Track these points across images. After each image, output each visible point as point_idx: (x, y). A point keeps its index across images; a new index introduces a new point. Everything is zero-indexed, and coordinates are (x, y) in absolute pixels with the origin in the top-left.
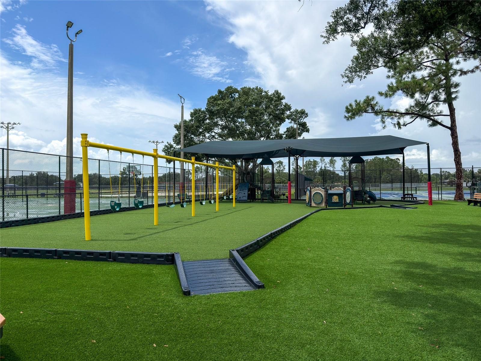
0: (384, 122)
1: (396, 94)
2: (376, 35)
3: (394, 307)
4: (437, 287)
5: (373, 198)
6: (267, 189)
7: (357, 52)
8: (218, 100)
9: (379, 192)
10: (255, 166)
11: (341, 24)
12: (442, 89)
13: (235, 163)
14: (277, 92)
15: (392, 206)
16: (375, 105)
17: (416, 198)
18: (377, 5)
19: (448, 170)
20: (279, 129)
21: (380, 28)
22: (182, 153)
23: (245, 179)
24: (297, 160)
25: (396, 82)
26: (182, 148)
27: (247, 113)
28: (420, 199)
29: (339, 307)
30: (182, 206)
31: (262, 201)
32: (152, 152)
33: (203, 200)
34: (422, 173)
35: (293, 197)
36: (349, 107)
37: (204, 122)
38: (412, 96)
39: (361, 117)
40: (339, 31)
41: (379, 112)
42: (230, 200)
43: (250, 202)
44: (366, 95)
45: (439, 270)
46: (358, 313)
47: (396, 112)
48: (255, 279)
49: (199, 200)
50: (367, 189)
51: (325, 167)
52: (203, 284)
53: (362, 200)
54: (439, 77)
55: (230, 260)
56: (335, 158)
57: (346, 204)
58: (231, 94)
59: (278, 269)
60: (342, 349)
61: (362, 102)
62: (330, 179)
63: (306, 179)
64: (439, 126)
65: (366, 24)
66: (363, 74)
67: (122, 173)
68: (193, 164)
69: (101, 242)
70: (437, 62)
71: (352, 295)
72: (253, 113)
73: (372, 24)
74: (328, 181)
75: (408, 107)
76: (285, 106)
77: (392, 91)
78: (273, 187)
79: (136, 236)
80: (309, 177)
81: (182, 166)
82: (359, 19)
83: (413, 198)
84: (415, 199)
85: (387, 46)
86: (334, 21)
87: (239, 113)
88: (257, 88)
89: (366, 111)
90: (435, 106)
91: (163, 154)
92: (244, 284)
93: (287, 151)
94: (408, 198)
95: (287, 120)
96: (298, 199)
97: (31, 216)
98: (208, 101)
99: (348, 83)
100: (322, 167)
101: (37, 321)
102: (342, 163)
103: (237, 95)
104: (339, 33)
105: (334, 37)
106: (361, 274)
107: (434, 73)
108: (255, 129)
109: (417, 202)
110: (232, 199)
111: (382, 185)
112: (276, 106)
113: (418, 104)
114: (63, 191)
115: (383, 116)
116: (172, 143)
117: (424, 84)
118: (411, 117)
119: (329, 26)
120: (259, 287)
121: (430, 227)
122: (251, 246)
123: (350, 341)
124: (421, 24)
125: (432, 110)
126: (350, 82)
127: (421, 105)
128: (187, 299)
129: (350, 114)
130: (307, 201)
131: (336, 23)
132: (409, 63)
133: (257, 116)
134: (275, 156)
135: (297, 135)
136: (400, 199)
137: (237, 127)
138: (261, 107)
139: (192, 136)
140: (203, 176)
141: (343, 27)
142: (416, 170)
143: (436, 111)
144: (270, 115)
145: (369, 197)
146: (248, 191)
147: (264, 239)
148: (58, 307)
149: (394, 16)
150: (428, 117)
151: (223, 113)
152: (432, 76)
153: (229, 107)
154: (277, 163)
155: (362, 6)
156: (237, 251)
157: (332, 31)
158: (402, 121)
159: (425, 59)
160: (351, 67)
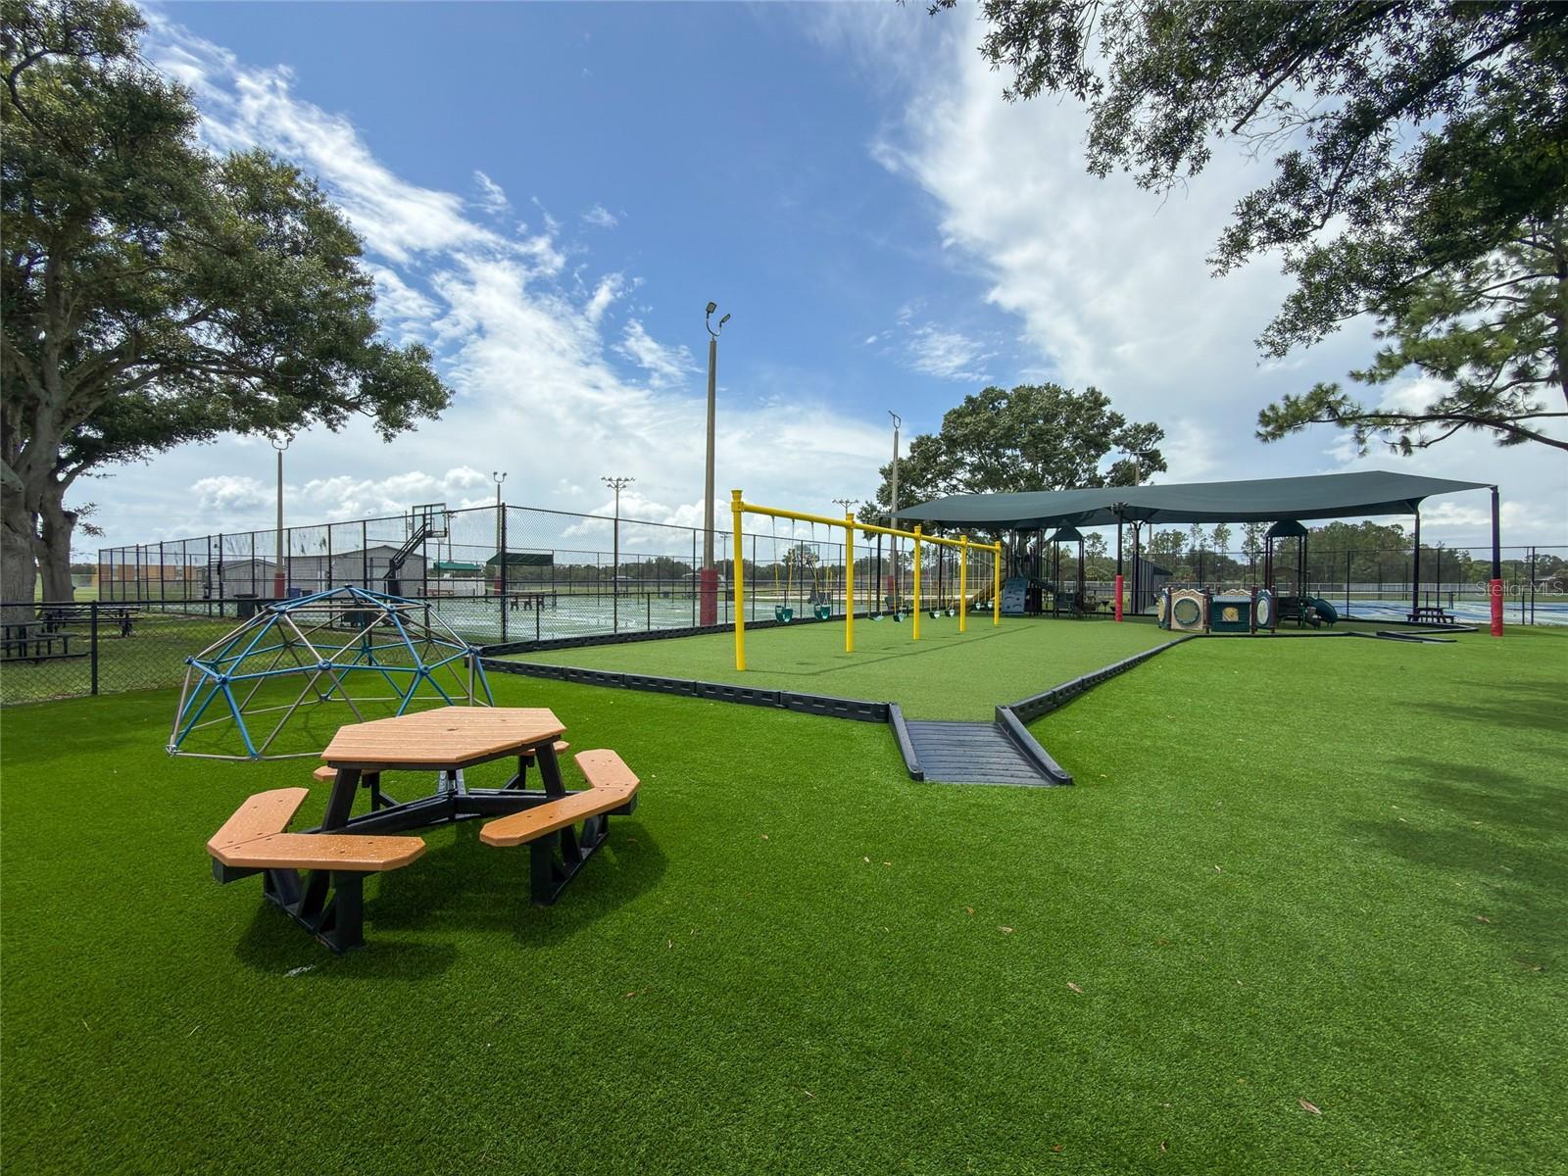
0: (1362, 441)
1: (1400, 372)
2: (1352, 239)
3: (1400, 860)
4: (1528, 829)
5: (1328, 616)
6: (1067, 591)
7: (1299, 286)
8: (966, 415)
9: (1345, 602)
10: (1041, 544)
11: (1260, 227)
12: (1545, 349)
13: (999, 538)
14: (1092, 391)
15: (1382, 635)
16: (1340, 403)
17: (1452, 618)
18: (1360, 169)
19: (1552, 553)
20: (1095, 468)
21: (1367, 222)
22: (894, 521)
23: (1019, 569)
24: (1138, 530)
25: (1403, 345)
26: (894, 511)
27: (1026, 438)
28: (1462, 621)
29: (1252, 843)
30: (896, 619)
31: (1056, 614)
32: (843, 519)
33: (935, 609)
34: (1469, 559)
35: (1127, 609)
36: (1268, 413)
37: (935, 461)
38: (1449, 374)
39: (1299, 434)
40: (1254, 244)
41: (1350, 419)
42: (987, 612)
43: (1030, 616)
44: (1315, 383)
45: (1532, 790)
46: (1302, 861)
47: (1400, 416)
48: (1053, 765)
49: (928, 610)
50: (1313, 594)
51: (1201, 545)
52: (947, 765)
53: (1299, 620)
54: (1537, 321)
55: (996, 726)
56: (1228, 526)
57: (1256, 626)
58: (992, 403)
59: (1100, 752)
60: (1264, 931)
61: (1302, 398)
62: (1213, 573)
63: (1157, 571)
64: (1531, 443)
65: (1325, 217)
66: (1314, 331)
67: (787, 560)
68: (917, 540)
69: (762, 675)
70: (1532, 283)
71: (1283, 820)
72: (1038, 436)
73: (1345, 215)
74: (1209, 576)
75: (1434, 401)
76: (1109, 418)
77: (1389, 365)
78: (1082, 589)
79: (818, 669)
80: (1162, 565)
81: (894, 543)
82: (1309, 209)
83: (1444, 617)
84: (1448, 620)
85: (1383, 261)
86: (1240, 223)
87: (1009, 438)
88: (1047, 387)
89: (1314, 419)
90: (1520, 393)
91: (858, 522)
92: (1030, 774)
93: (1116, 512)
94: (1427, 616)
95: (1113, 447)
96: (1137, 613)
97: (653, 628)
98: (946, 419)
99: (1273, 357)
100: (1194, 546)
101: (677, 792)
102: (1245, 537)
103: (1004, 404)
104: (1253, 248)
105: (1241, 258)
106: (1305, 779)
107: (1519, 311)
108: (1043, 470)
109: (1455, 628)
110: (993, 609)
111: (1353, 587)
112: (1091, 419)
113: (1465, 392)
114: (698, 589)
115: (1360, 426)
116: (875, 502)
117: (1488, 343)
118: (1444, 426)
119: (1229, 236)
120: (1063, 782)
121: (1499, 687)
122: (1040, 701)
123: (1285, 917)
124: (1490, 195)
125: (1510, 405)
126: (1279, 355)
127: (1474, 394)
128: (917, 787)
129: (1269, 429)
130: (1161, 618)
131: (1247, 228)
132: (1442, 294)
133: (1048, 442)
134: (1086, 522)
135: (1137, 477)
136: (1406, 619)
137: (1004, 465)
138: (1055, 423)
139: (913, 488)
140: (932, 565)
141: (1263, 234)
142: (1452, 552)
143: (1521, 407)
144: (1075, 438)
145: (1317, 612)
146: (1027, 594)
147: (1067, 689)
148: (704, 773)
149: (1408, 187)
150: (1499, 422)
151: (975, 441)
152: (1513, 320)
153: (988, 429)
154: (1089, 537)
155: (1317, 179)
156: (1012, 709)
157: (1237, 244)
158: (1414, 436)
159: (1491, 281)
160: (1282, 321)
